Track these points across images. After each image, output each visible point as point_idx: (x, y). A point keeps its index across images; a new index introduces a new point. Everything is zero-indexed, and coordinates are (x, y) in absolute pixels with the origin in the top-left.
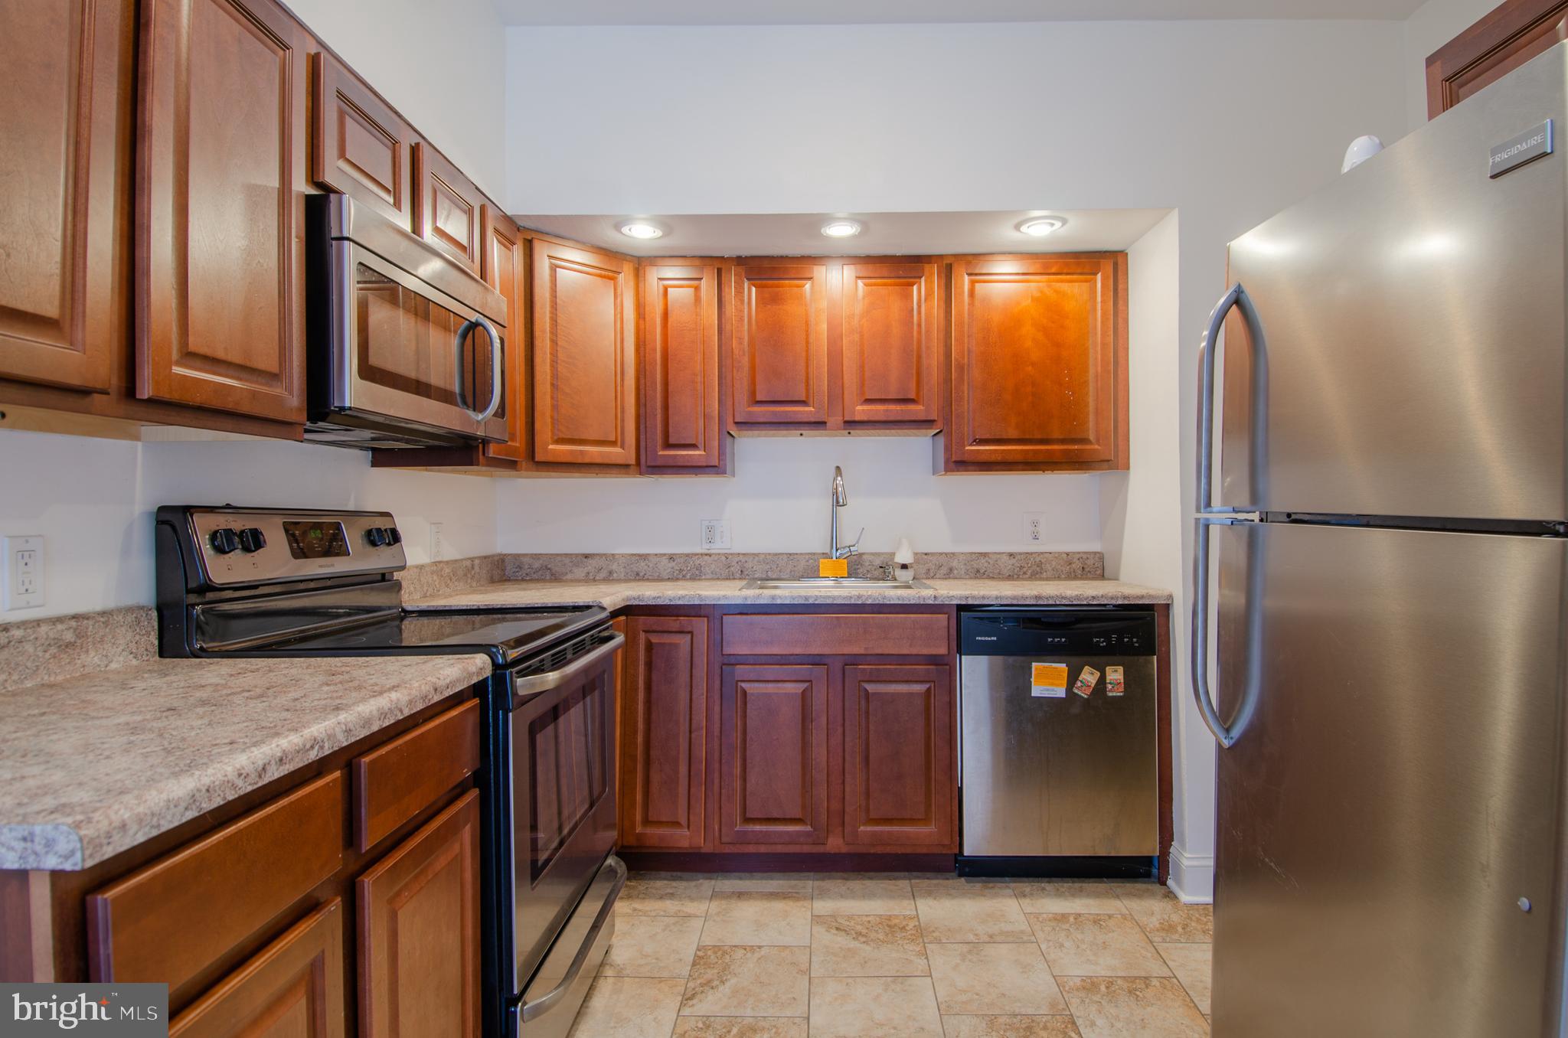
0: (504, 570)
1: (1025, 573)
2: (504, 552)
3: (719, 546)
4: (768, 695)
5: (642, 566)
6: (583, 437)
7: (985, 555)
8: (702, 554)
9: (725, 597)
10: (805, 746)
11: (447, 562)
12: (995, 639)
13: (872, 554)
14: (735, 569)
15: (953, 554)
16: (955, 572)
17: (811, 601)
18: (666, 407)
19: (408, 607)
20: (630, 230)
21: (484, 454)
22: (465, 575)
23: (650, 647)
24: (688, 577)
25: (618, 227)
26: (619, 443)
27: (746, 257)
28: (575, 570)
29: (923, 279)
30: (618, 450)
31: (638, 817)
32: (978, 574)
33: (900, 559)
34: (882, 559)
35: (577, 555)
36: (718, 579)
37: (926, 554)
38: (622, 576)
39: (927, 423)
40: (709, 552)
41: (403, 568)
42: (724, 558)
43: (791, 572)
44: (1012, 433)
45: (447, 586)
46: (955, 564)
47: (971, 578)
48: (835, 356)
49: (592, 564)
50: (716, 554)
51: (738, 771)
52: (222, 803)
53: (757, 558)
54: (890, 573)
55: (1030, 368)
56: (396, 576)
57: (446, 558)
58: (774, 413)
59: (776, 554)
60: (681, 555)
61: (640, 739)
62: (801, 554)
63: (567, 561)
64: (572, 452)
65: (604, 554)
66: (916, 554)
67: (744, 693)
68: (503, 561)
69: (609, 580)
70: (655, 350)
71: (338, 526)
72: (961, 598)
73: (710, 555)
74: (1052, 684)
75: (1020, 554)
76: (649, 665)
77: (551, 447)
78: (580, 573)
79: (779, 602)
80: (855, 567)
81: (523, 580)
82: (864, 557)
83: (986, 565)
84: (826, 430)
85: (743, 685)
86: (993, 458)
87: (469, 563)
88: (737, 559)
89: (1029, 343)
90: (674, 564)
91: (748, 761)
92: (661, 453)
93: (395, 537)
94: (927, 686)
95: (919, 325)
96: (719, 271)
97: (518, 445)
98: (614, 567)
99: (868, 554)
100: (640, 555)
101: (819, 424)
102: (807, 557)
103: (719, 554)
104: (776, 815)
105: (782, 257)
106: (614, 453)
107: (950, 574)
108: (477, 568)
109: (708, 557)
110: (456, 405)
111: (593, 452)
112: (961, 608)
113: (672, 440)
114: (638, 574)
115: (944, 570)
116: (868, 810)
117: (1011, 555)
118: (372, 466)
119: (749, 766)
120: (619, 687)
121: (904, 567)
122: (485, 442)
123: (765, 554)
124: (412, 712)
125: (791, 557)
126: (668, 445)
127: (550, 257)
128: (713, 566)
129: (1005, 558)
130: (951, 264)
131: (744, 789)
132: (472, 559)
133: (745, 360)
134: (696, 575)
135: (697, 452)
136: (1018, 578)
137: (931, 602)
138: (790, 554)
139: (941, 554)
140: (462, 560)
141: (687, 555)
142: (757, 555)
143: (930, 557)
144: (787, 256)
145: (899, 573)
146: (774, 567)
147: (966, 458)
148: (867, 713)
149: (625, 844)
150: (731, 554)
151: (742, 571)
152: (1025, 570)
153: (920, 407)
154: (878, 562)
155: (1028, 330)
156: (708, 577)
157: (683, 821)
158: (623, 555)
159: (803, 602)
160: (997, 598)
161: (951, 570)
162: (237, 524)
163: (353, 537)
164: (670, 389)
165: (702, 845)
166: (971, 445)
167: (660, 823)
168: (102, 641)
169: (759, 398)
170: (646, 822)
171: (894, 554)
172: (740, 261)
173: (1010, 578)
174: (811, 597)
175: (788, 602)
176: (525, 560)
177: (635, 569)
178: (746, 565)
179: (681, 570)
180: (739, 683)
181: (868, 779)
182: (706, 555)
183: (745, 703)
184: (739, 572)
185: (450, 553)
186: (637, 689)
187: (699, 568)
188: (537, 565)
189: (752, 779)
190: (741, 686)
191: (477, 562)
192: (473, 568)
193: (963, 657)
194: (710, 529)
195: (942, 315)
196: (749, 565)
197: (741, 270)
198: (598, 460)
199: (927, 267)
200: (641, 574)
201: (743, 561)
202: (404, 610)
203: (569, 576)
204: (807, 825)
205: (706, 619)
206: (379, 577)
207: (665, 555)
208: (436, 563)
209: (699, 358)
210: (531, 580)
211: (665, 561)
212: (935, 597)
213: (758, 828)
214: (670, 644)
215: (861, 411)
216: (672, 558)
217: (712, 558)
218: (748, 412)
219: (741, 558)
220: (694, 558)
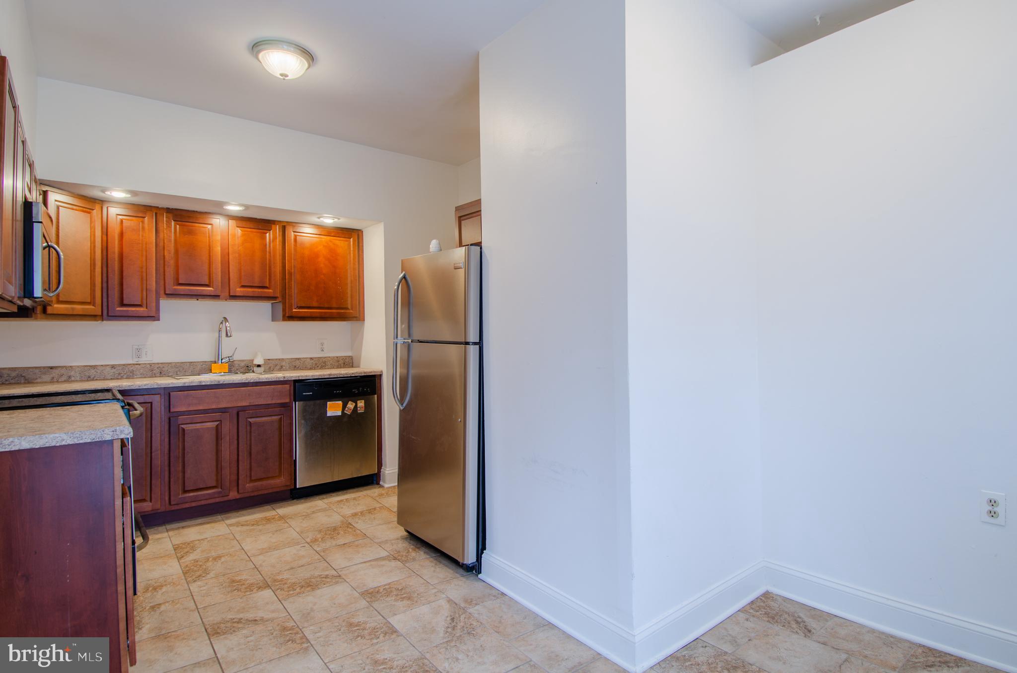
1: (318, 367)
3: (144, 359)
4: (197, 430)
5: (92, 372)
6: (73, 300)
7: (299, 359)
8: (134, 364)
10: (218, 452)
12: (311, 393)
13: (239, 361)
14: (157, 371)
15: (283, 359)
16: (284, 367)
17: (221, 383)
18: (121, 284)
20: (110, 193)
24: (125, 377)
26: (92, 303)
27: (172, 209)
28: (43, 376)
29: (271, 231)
30: (90, 307)
32: (295, 368)
33: (256, 362)
34: (245, 363)
36: (145, 377)
37: (269, 360)
38: (78, 379)
39: (274, 298)
40: (137, 363)
42: (148, 366)
43: (192, 371)
44: (315, 304)
46: (284, 364)
47: (292, 370)
48: (226, 264)
49: (55, 371)
50: (143, 364)
51: (180, 469)
53: (170, 365)
54: (251, 369)
55: (323, 276)
58: (191, 290)
59: (182, 363)
60: (119, 365)
62: (198, 362)
64: (67, 308)
65: (65, 366)
66: (264, 360)
67: (184, 430)
69: (69, 381)
70: (113, 251)
72: (296, 377)
73: (139, 364)
74: (336, 410)
75: (316, 358)
77: (55, 306)
78: (47, 378)
80: (232, 367)
81: (4, 384)
82: (235, 362)
83: (298, 364)
84: (219, 299)
85: (182, 426)
86: (306, 315)
88: (157, 366)
89: (322, 265)
90: (115, 370)
91: (186, 463)
92: (117, 309)
94: (280, 417)
95: (270, 253)
96: (156, 215)
98: (72, 373)
99: (237, 361)
100: (90, 366)
101: (216, 297)
102: (201, 364)
103: (145, 364)
104: (202, 487)
105: (194, 211)
106: (88, 309)
107: (281, 369)
109: (138, 366)
111: (79, 308)
112: (295, 381)
113: (125, 302)
114: (89, 377)
115: (278, 367)
116: (251, 477)
117: (311, 359)
119: (186, 465)
121: (259, 366)
123: (176, 363)
125: (192, 364)
126: (122, 305)
127: (55, 201)
128: (141, 370)
129: (309, 360)
130: (285, 226)
131: (184, 477)
133: (172, 262)
134: (131, 376)
135: (142, 309)
137: (282, 379)
138: (191, 362)
139: (277, 359)
141: (124, 365)
142: (170, 363)
143: (271, 361)
144: (197, 211)
145: (255, 369)
146: (181, 369)
147: (293, 315)
148: (251, 432)
150: (154, 364)
151: (160, 373)
152: (318, 365)
153: (271, 291)
154: (243, 364)
155: (321, 259)
156: (138, 377)
157: (148, 498)
158: (78, 367)
159: (217, 383)
160: (312, 376)
161: (282, 367)
165: (159, 507)
166: (295, 309)
171: (253, 360)
172: (169, 210)
173: (311, 369)
174: (221, 381)
177: (87, 374)
178: (163, 369)
179: (119, 374)
181: (251, 463)
182: (137, 364)
183: (184, 435)
184: (159, 373)
187: (132, 372)
189: (188, 471)
190: (181, 427)
193: (297, 403)
194: (138, 350)
195: (281, 248)
196: (165, 368)
197: (170, 216)
198: (81, 313)
199: (273, 226)
200: (92, 377)
201: (161, 367)
204: (218, 488)
205: (159, 395)
207: (108, 365)
209: (143, 259)
210: (11, 384)
211: (108, 369)
212: (284, 377)
213: (192, 494)
215: (239, 291)
216: (113, 367)
217: (141, 366)
218: (175, 289)
219: (160, 365)
220: (129, 367)
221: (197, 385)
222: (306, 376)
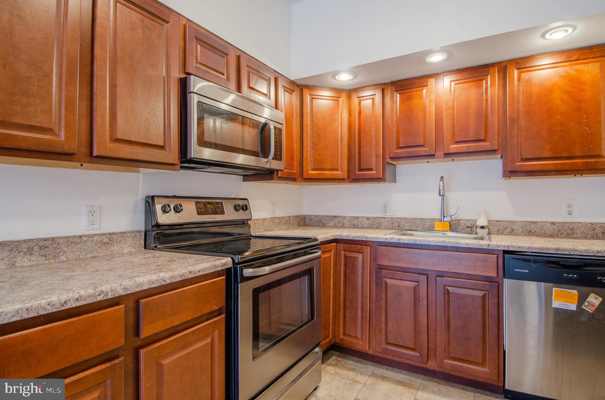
0: (305, 221)
1: (562, 234)
2: (307, 214)
3: (389, 215)
4: (398, 286)
5: (356, 222)
6: (324, 167)
7: (535, 223)
8: (381, 218)
9: (377, 238)
10: (416, 314)
11: (278, 218)
12: (527, 271)
13: (466, 220)
14: (396, 225)
15: (514, 221)
16: (516, 231)
17: (418, 243)
18: (359, 153)
19: (253, 234)
20: (339, 77)
21: (277, 175)
22: (286, 223)
23: (346, 257)
24: (375, 227)
25: (334, 76)
26: (340, 170)
27: (396, 81)
28: (330, 222)
29: (489, 76)
30: (340, 172)
31: (341, 331)
32: (530, 233)
33: (480, 223)
34: (471, 223)
35: (331, 216)
36: (388, 229)
37: (497, 221)
38: (348, 226)
39: (493, 151)
40: (384, 217)
41: (250, 219)
42: (390, 220)
43: (422, 227)
44: (547, 154)
45: (277, 227)
46: (515, 227)
47: (525, 235)
48: (439, 122)
49: (337, 220)
50: (387, 218)
51: (383, 319)
52: (36, 315)
53: (406, 220)
54: (474, 230)
55: (559, 116)
56: (249, 222)
57: (277, 216)
58: (408, 152)
59: (415, 219)
60: (372, 218)
61: (342, 297)
62: (428, 219)
63: (327, 218)
64: (319, 174)
65: (342, 216)
66: (488, 221)
67: (386, 283)
68: (305, 218)
69: (343, 227)
70: (355, 129)
71: (221, 203)
72: (505, 247)
73: (384, 218)
74: (567, 302)
75: (559, 223)
76: (345, 265)
77: (310, 172)
78: (332, 224)
79: (402, 242)
80: (454, 226)
81: (312, 225)
82: (461, 221)
83: (535, 228)
84: (435, 159)
85: (387, 280)
86: (534, 169)
87: (288, 218)
88: (397, 220)
89: (558, 102)
90: (369, 221)
91: (388, 316)
92: (357, 173)
93: (245, 208)
94: (484, 292)
95: (487, 100)
96: (383, 90)
97: (295, 172)
98: (345, 222)
99: (463, 220)
100: (355, 217)
101: (432, 156)
102: (431, 220)
103: (388, 218)
104: (401, 344)
105: (413, 78)
106: (338, 173)
107: (512, 232)
108: (292, 220)
110: (260, 157)
111: (328, 173)
112: (505, 252)
113: (362, 167)
114: (354, 225)
115: (508, 230)
116: (449, 352)
117: (552, 223)
118: (243, 181)
119: (388, 318)
120: (332, 274)
121: (482, 227)
122: (277, 171)
123: (410, 219)
124: (173, 282)
125: (423, 220)
126: (360, 170)
127: (310, 95)
128: (386, 223)
129: (548, 225)
130: (506, 66)
131: (386, 329)
132: (290, 217)
133: (394, 130)
134: (379, 227)
135: (373, 172)
136: (557, 237)
137: (486, 248)
138: (422, 219)
139: (507, 221)
140: (285, 217)
141: (375, 218)
142: (405, 219)
143: (499, 223)
144: (415, 77)
145: (479, 230)
147: (516, 169)
148: (449, 302)
149: (336, 342)
150: (394, 218)
151: (399, 226)
152: (562, 232)
153: (488, 143)
154: (468, 224)
155: (557, 95)
156: (383, 228)
157: (360, 337)
158: (348, 217)
159: (414, 243)
161: (513, 230)
163: (228, 208)
164: (361, 145)
165: (368, 350)
166: (519, 162)
167: (350, 336)
168: (120, 242)
169: (401, 145)
170: (344, 334)
171: (476, 221)
172: (393, 83)
173: (551, 236)
174: (418, 240)
176: (313, 217)
177: (353, 223)
178: (401, 223)
179: (372, 224)
180: (384, 278)
181: (449, 337)
182: (383, 218)
183: (386, 288)
184: (398, 226)
185: (280, 214)
186: (340, 275)
187: (380, 223)
188: (317, 220)
189: (390, 324)
190: (385, 280)
191: (292, 218)
192: (290, 220)
193: (506, 279)
194: (385, 206)
195: (501, 93)
197: (393, 88)
198: (330, 177)
199: (491, 69)
200: (356, 225)
201: (399, 221)
202: (250, 235)
203: (328, 225)
204: (417, 352)
205: (369, 247)
206: (242, 222)
207: (365, 217)
208: (272, 218)
209: (373, 130)
210: (315, 226)
211: (365, 220)
212: (488, 245)
213: (393, 348)
214: (354, 257)
215: (454, 147)
216: (368, 219)
218: (396, 152)
219: (398, 220)
220: (378, 219)
221: (396, 241)
222: (519, 247)
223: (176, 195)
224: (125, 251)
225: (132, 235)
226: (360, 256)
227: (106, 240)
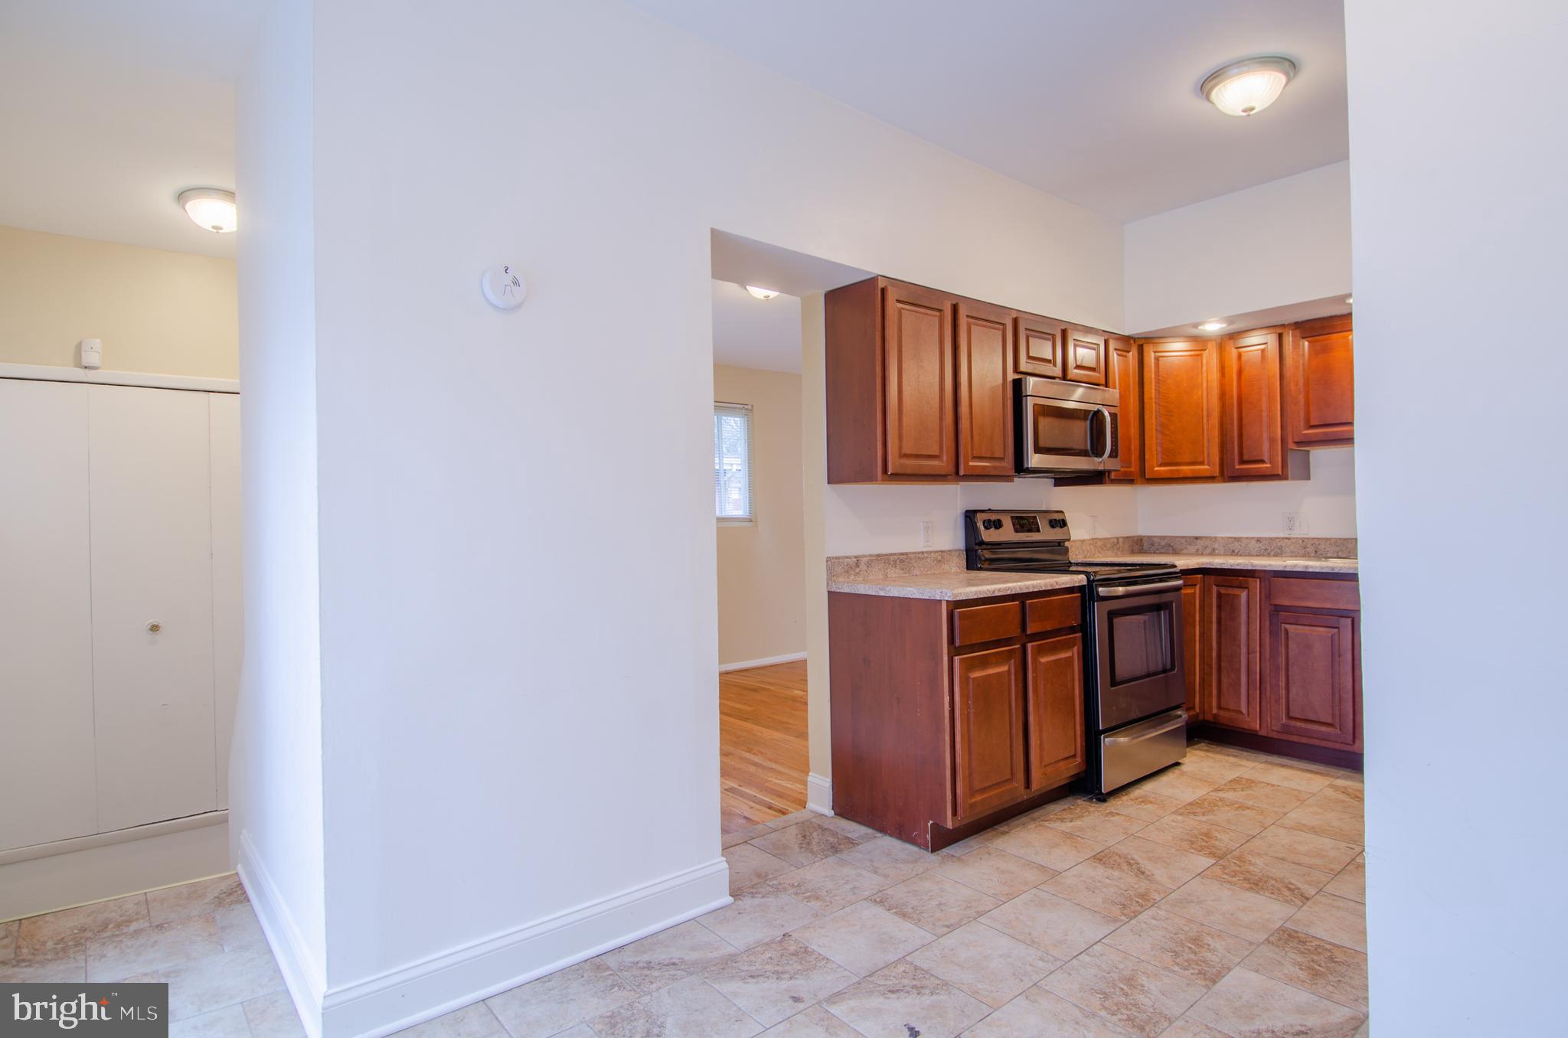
0: (1142, 546)
2: (1144, 534)
3: (1297, 533)
4: (1305, 635)
5: (1237, 546)
6: (1178, 461)
8: (1283, 538)
9: (1270, 565)
11: (1100, 539)
14: (1311, 549)
17: (1336, 571)
18: (1241, 436)
19: (1072, 561)
20: (1204, 327)
21: (1109, 477)
22: (1113, 547)
23: (1219, 596)
24: (1272, 553)
25: (1197, 327)
26: (1206, 463)
27: (1302, 322)
28: (1189, 547)
30: (1206, 467)
31: (1214, 704)
35: (1190, 537)
36: (1296, 556)
40: (1289, 536)
41: (1069, 540)
42: (1301, 541)
45: (1100, 553)
49: (1200, 543)
50: (1294, 538)
51: (1283, 684)
53: (1328, 542)
56: (1067, 544)
57: (1100, 537)
58: (1325, 433)
59: (1346, 539)
60: (1266, 539)
61: (1214, 654)
63: (1183, 541)
64: (1171, 471)
67: (1287, 631)
68: (1141, 540)
70: (1232, 397)
71: (1036, 518)
73: (1289, 539)
76: (1219, 607)
77: (1156, 469)
78: (1192, 549)
79: (1311, 570)
81: (1154, 553)
85: (1287, 626)
87: (1115, 540)
88: (1312, 542)
90: (1260, 545)
91: (1290, 678)
92: (1237, 467)
93: (1063, 523)
96: (1280, 336)
97: (1133, 469)
98: (1216, 545)
100: (1235, 538)
103: (1297, 538)
104: (1312, 718)
106: (1204, 469)
108: (1121, 544)
109: (1287, 540)
110: (1090, 456)
111: (1186, 469)
113: (1246, 458)
114: (1233, 551)
118: (1055, 486)
119: (1291, 682)
120: (1197, 618)
122: (1109, 472)
123: (1336, 539)
126: (1242, 462)
127: (1155, 352)
128: (1292, 547)
131: (1288, 698)
132: (1118, 538)
133: (1301, 398)
134: (1279, 553)
135: (1265, 465)
140: (1110, 538)
141: (1271, 539)
142: (1328, 539)
146: (1344, 548)
149: (1206, 718)
150: (1308, 538)
156: (1288, 554)
157: (1244, 710)
158: (1222, 538)
159: (1330, 571)
162: (993, 517)
163: (1042, 524)
164: (1244, 422)
165: (1258, 728)
167: (1229, 709)
169: (1313, 423)
170: (1219, 707)
172: (1296, 325)
174: (1336, 567)
175: (1318, 571)
176: (1156, 540)
177: (1232, 547)
178: (1319, 547)
179: (1266, 549)
180: (1283, 625)
182: (1287, 538)
183: (1287, 638)
184: (1315, 552)
185: (1103, 533)
186: (1211, 622)
187: (1281, 548)
188: (1163, 543)
189: (1293, 691)
190: (1285, 627)
191: (1121, 540)
192: (1118, 544)
194: (1291, 519)
196: (1322, 547)
197: (1298, 332)
198: (1190, 475)
200: (1236, 551)
201: (1318, 543)
202: (1070, 562)
203: (1185, 551)
204: (1336, 728)
205: (1258, 580)
206: (1057, 544)
207: (1253, 538)
208: (1092, 539)
209: (1264, 399)
210: (1161, 553)
211: (1253, 542)
214: (1234, 595)
216: (1259, 540)
217: (1291, 541)
218: (1305, 434)
219: (1315, 541)
220: (1278, 541)
221: (1301, 570)
223: (992, 508)
224: (952, 571)
225: (957, 553)
226: (1244, 595)
227: (940, 558)
